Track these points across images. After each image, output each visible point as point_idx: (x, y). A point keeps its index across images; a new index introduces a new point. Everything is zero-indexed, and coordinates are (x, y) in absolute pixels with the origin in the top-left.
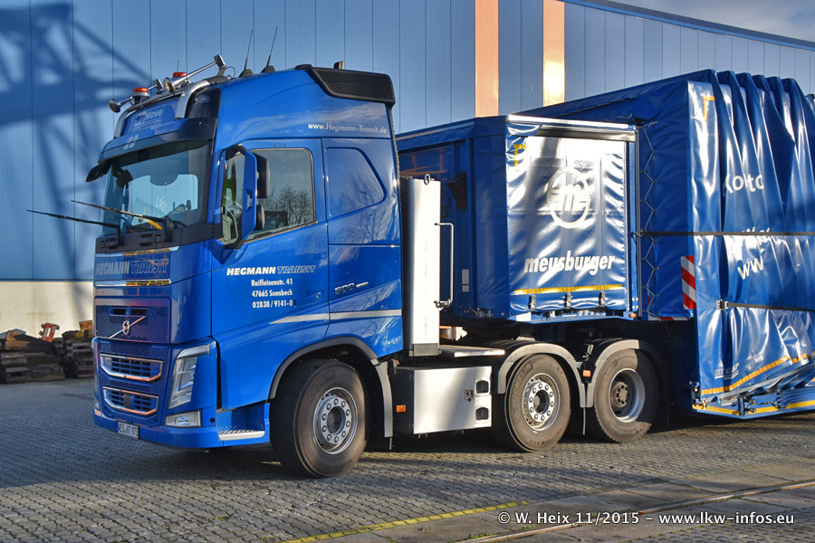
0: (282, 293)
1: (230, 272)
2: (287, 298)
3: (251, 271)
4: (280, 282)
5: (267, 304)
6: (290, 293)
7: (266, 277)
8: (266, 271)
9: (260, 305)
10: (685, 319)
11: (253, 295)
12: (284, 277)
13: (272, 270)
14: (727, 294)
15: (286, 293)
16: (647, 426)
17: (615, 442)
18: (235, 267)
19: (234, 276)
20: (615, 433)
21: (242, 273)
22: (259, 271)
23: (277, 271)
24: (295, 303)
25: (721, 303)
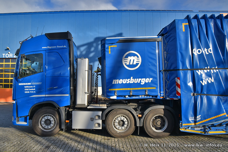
0: (32, 89)
1: (20, 84)
2: (34, 91)
3: (25, 84)
4: (32, 87)
5: (28, 92)
6: (35, 89)
7: (28, 85)
8: (28, 84)
9: (27, 92)
10: (177, 99)
11: (25, 90)
12: (33, 85)
13: (30, 84)
14: (196, 91)
15: (33, 89)
16: (168, 134)
17: (153, 138)
18: (21, 83)
19: (20, 85)
20: (153, 135)
21: (23, 85)
22: (27, 84)
23: (31, 84)
24: (36, 92)
25: (193, 94)
